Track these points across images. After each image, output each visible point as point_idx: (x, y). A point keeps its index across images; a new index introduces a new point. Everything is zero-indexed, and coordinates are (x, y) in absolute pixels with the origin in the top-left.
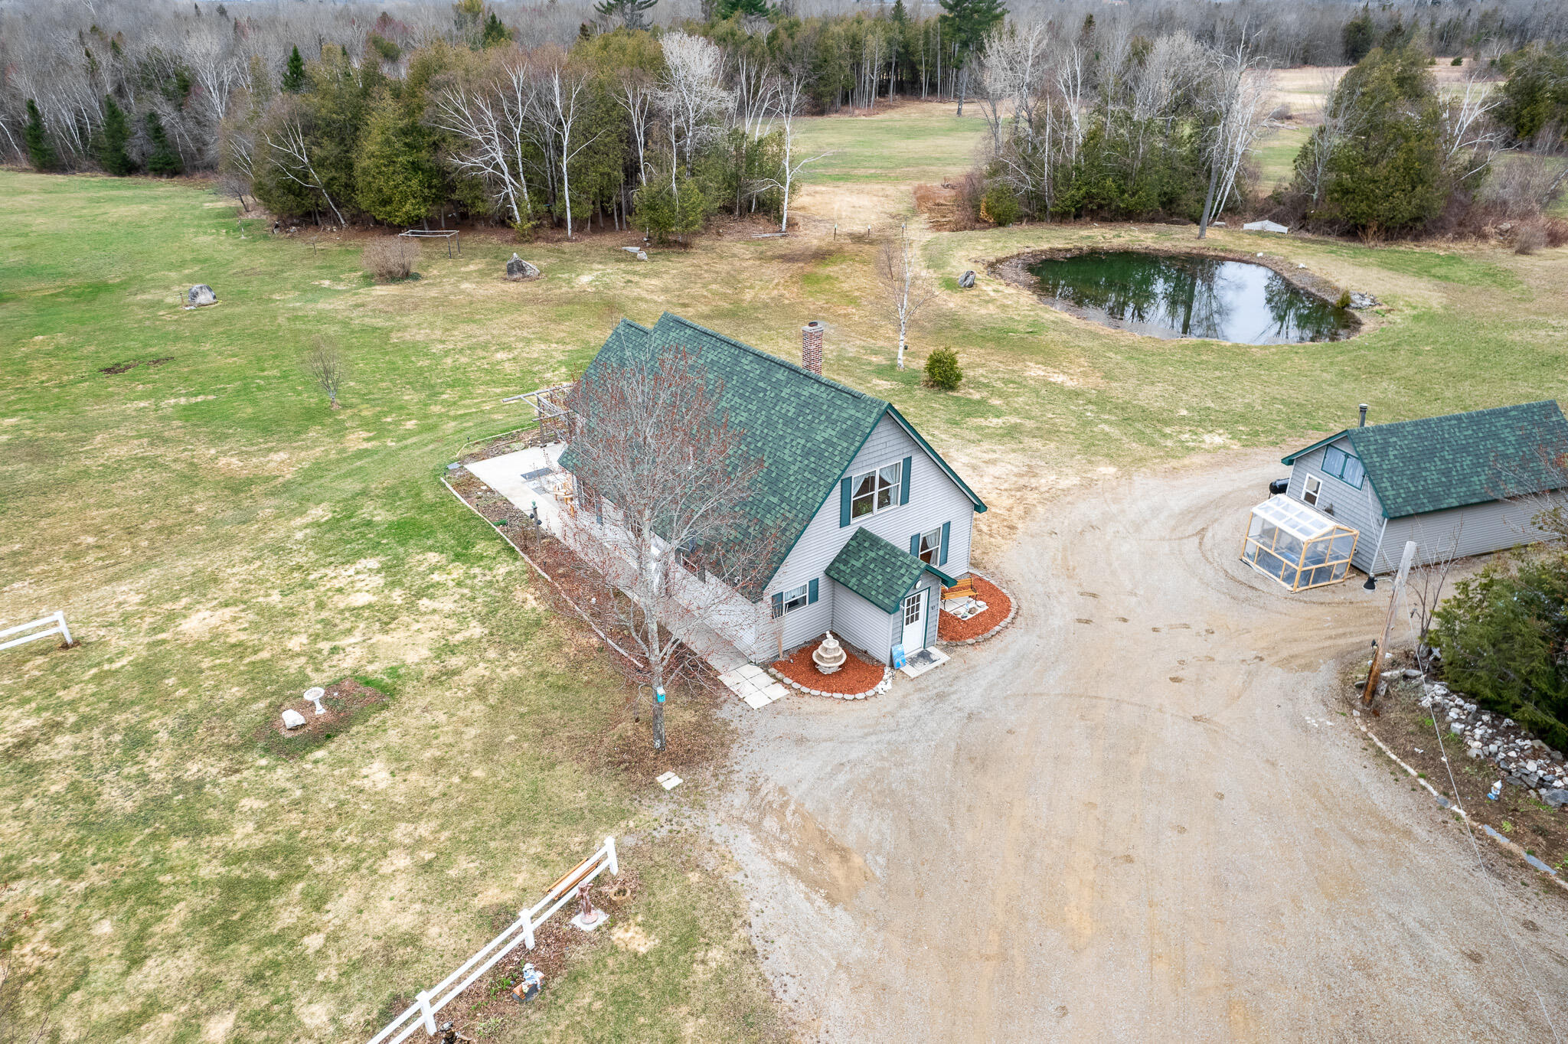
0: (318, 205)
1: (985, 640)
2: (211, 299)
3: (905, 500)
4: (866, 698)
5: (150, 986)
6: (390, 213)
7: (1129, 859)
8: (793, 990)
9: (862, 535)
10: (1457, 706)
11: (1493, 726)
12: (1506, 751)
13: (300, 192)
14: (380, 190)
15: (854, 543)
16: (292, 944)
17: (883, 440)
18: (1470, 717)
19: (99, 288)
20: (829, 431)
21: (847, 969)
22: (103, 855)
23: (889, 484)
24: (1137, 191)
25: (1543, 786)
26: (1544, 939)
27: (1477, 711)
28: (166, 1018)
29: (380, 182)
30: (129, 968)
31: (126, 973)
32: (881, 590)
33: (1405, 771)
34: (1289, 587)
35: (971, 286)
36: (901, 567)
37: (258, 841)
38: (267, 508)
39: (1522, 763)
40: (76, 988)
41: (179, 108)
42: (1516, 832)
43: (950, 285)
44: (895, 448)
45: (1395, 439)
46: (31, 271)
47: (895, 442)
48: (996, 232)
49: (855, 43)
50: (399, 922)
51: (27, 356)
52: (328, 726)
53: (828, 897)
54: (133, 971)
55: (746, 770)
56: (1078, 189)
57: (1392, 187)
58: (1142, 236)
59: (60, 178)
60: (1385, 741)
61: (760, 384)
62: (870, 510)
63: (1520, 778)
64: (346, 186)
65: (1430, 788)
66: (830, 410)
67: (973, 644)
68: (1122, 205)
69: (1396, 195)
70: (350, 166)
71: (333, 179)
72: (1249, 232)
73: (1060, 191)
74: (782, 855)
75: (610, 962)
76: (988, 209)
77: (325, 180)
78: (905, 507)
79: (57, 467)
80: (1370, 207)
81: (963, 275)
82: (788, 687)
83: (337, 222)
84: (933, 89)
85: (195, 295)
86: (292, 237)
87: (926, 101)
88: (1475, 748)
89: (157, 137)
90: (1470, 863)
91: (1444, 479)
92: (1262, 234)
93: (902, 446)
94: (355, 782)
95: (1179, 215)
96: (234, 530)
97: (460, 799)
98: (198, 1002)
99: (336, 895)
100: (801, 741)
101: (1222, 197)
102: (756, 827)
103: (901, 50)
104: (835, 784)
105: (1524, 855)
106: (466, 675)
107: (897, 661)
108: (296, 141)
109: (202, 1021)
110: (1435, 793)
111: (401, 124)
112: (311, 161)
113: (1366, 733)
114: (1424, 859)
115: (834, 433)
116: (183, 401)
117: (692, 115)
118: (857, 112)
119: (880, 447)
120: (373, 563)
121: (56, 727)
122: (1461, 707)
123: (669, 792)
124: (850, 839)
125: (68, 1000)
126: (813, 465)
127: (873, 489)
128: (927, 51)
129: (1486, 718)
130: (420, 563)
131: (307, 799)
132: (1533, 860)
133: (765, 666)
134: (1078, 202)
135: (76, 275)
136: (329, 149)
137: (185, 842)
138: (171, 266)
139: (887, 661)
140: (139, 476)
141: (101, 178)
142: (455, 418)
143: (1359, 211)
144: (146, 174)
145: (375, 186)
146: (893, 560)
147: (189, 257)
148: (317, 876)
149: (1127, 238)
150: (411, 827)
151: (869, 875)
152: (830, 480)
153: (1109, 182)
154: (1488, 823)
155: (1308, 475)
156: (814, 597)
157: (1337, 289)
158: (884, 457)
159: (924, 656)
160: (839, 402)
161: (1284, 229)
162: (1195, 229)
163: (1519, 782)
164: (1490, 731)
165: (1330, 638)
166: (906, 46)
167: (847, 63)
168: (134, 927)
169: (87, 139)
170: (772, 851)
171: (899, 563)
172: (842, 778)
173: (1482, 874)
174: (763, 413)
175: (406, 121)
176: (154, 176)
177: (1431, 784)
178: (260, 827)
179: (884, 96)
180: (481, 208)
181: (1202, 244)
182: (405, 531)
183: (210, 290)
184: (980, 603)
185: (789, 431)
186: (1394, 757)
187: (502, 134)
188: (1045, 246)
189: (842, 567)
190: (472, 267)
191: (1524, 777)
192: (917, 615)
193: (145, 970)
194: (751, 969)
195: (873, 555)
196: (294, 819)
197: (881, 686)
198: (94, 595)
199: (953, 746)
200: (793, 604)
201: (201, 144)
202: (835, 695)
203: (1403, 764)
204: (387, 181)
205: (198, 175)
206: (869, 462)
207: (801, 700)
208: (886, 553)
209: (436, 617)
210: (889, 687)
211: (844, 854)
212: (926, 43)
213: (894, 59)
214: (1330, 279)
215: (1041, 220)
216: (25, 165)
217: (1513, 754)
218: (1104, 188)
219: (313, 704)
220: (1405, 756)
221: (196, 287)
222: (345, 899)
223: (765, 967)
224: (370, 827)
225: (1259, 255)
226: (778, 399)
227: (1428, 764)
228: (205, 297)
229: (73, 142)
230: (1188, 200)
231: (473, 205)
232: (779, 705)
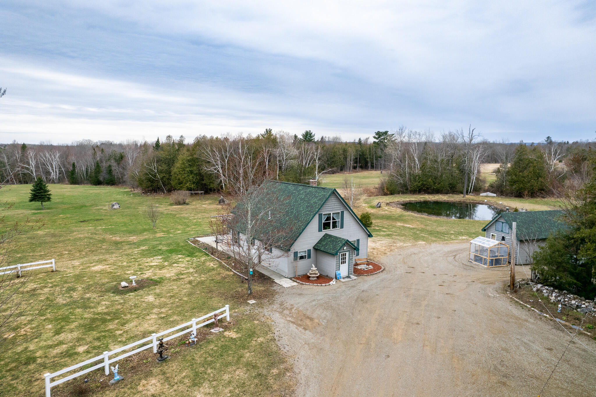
0: (158, 185)
1: (371, 275)
2: (118, 207)
3: (342, 227)
4: (325, 286)
5: (61, 339)
6: (181, 187)
7: (418, 324)
8: (287, 348)
9: (326, 235)
10: (546, 289)
11: (559, 293)
12: (564, 299)
13: (153, 181)
14: (179, 179)
15: (324, 238)
16: (111, 332)
17: (333, 203)
18: (551, 292)
19: (82, 206)
20: (315, 200)
21: (308, 344)
22: (53, 312)
23: (335, 220)
24: (440, 183)
25: (578, 308)
26: (577, 345)
27: (553, 289)
28: (64, 346)
29: (180, 176)
30: (55, 335)
31: (54, 336)
32: (332, 249)
33: (526, 306)
34: (486, 267)
35: (380, 207)
36: (338, 242)
37: (105, 311)
38: (127, 247)
39: (570, 301)
40: (36, 338)
41: (118, 164)
42: (568, 319)
43: (373, 207)
44: (338, 207)
45: (519, 217)
46: (62, 203)
47: (338, 204)
48: (390, 196)
49: (345, 151)
50: (150, 329)
51: (56, 219)
52: (136, 288)
53: (304, 328)
54: (56, 336)
55: (280, 300)
56: (419, 182)
57: (530, 178)
58: (443, 197)
59: (77, 186)
60: (519, 299)
61: (294, 192)
62: (330, 228)
63: (570, 306)
64: (168, 179)
65: (536, 310)
66: (316, 194)
67: (366, 275)
68: (435, 188)
69: (532, 181)
70: (170, 173)
71: (164, 176)
72: (482, 196)
73: (413, 183)
74: (288, 319)
75: (222, 339)
76: (387, 189)
77: (161, 177)
78: (342, 229)
79: (60, 238)
80: (524, 185)
81: (377, 204)
82: (298, 283)
83: (164, 192)
84: (373, 167)
85: (113, 206)
86: (148, 196)
87: (370, 170)
88: (553, 298)
89: (110, 173)
90: (550, 327)
91: (539, 230)
92: (487, 196)
93: (340, 206)
94: (142, 300)
95: (456, 192)
96: (114, 251)
97: (177, 304)
98: (76, 343)
99: (129, 323)
100: (300, 294)
101: (472, 185)
102: (281, 313)
103: (361, 154)
104: (311, 304)
105: (571, 325)
106: (185, 279)
107: (338, 276)
108: (154, 164)
109: (76, 347)
110: (537, 311)
111: (188, 158)
112: (158, 171)
113: (512, 297)
114: (531, 326)
115: (316, 200)
116: (104, 227)
117: (285, 157)
118: (345, 173)
119: (332, 205)
120: (160, 257)
121: (45, 287)
122: (547, 289)
123: (251, 304)
124: (315, 316)
125: (33, 341)
126: (309, 210)
127: (330, 220)
128: (370, 154)
129: (556, 291)
130: (175, 257)
131: (125, 303)
132: (574, 327)
133: (291, 279)
134: (420, 187)
135: (76, 204)
136: (164, 167)
137: (81, 310)
138: (107, 202)
139: (334, 276)
140: (86, 241)
141: (89, 186)
142: (194, 231)
143: (520, 187)
144: (104, 185)
145: (177, 178)
146: (336, 240)
147: (113, 200)
148: (124, 319)
149: (437, 197)
150: (159, 310)
151: (320, 324)
152: (315, 212)
153: (430, 180)
154: (557, 318)
155: (491, 233)
156: (309, 257)
157: (513, 208)
158: (334, 209)
159: (348, 277)
160: (318, 191)
161: (495, 195)
162: (462, 195)
163: (570, 308)
164: (558, 294)
165: (501, 278)
166: (363, 153)
167: (342, 157)
168: (59, 326)
169: (88, 174)
170: (286, 317)
171: (338, 241)
172: (314, 303)
173: (554, 330)
174: (294, 199)
175: (190, 157)
176: (106, 185)
177: (536, 309)
178: (107, 308)
179: (356, 169)
180: (212, 186)
181: (464, 199)
182: (171, 251)
183: (118, 204)
184: (370, 266)
185: (302, 202)
186: (522, 303)
187: (221, 161)
188: (408, 200)
189: (319, 245)
190: (207, 202)
191: (571, 306)
192: (345, 261)
193: (60, 336)
194: (273, 343)
195: (330, 240)
196: (119, 307)
197: (331, 283)
198: (64, 263)
199: (356, 297)
200: (302, 258)
201: (123, 175)
202: (314, 284)
203: (525, 305)
204: (182, 176)
205: (120, 185)
206: (328, 210)
207: (303, 286)
208: (334, 239)
209: (178, 268)
210: (334, 283)
211: (311, 319)
212: (370, 152)
213: (358, 156)
214: (511, 206)
215: (406, 193)
216: (67, 182)
217: (566, 299)
218: (428, 182)
219: (132, 281)
220: (526, 302)
221: (114, 203)
222: (132, 324)
223: (279, 343)
224: (145, 309)
225: (485, 201)
226: (299, 194)
227: (535, 304)
228: (116, 207)
229: (83, 175)
230: (459, 186)
231: (209, 185)
232: (294, 287)
